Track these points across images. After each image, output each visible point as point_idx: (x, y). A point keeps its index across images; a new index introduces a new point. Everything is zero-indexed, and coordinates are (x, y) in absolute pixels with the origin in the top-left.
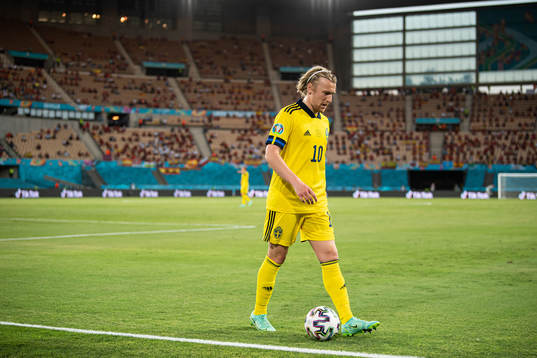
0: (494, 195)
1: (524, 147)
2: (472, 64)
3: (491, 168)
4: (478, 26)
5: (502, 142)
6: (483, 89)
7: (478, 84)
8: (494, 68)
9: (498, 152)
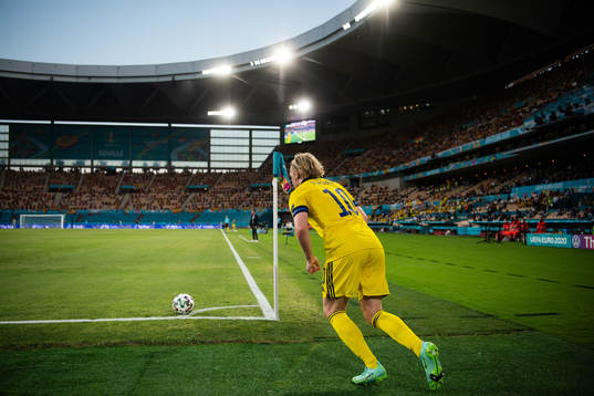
0: (18, 226)
1: (36, 200)
2: (6, 154)
3: (16, 212)
4: (10, 133)
5: (23, 197)
6: (12, 168)
7: (9, 165)
8: (20, 157)
9: (21, 203)
